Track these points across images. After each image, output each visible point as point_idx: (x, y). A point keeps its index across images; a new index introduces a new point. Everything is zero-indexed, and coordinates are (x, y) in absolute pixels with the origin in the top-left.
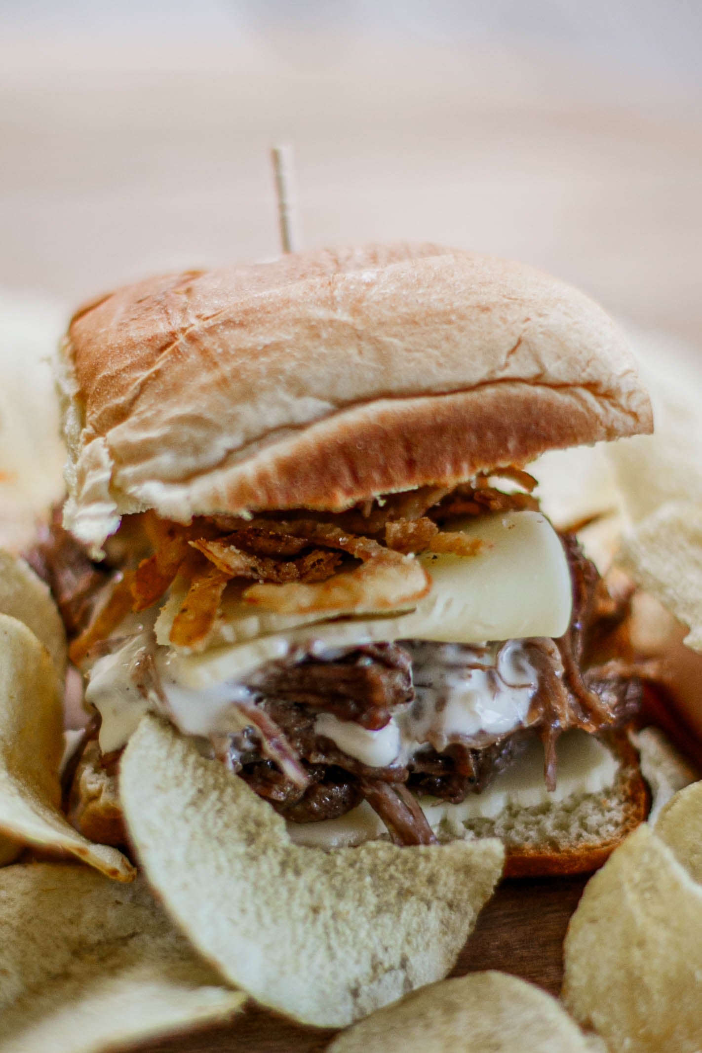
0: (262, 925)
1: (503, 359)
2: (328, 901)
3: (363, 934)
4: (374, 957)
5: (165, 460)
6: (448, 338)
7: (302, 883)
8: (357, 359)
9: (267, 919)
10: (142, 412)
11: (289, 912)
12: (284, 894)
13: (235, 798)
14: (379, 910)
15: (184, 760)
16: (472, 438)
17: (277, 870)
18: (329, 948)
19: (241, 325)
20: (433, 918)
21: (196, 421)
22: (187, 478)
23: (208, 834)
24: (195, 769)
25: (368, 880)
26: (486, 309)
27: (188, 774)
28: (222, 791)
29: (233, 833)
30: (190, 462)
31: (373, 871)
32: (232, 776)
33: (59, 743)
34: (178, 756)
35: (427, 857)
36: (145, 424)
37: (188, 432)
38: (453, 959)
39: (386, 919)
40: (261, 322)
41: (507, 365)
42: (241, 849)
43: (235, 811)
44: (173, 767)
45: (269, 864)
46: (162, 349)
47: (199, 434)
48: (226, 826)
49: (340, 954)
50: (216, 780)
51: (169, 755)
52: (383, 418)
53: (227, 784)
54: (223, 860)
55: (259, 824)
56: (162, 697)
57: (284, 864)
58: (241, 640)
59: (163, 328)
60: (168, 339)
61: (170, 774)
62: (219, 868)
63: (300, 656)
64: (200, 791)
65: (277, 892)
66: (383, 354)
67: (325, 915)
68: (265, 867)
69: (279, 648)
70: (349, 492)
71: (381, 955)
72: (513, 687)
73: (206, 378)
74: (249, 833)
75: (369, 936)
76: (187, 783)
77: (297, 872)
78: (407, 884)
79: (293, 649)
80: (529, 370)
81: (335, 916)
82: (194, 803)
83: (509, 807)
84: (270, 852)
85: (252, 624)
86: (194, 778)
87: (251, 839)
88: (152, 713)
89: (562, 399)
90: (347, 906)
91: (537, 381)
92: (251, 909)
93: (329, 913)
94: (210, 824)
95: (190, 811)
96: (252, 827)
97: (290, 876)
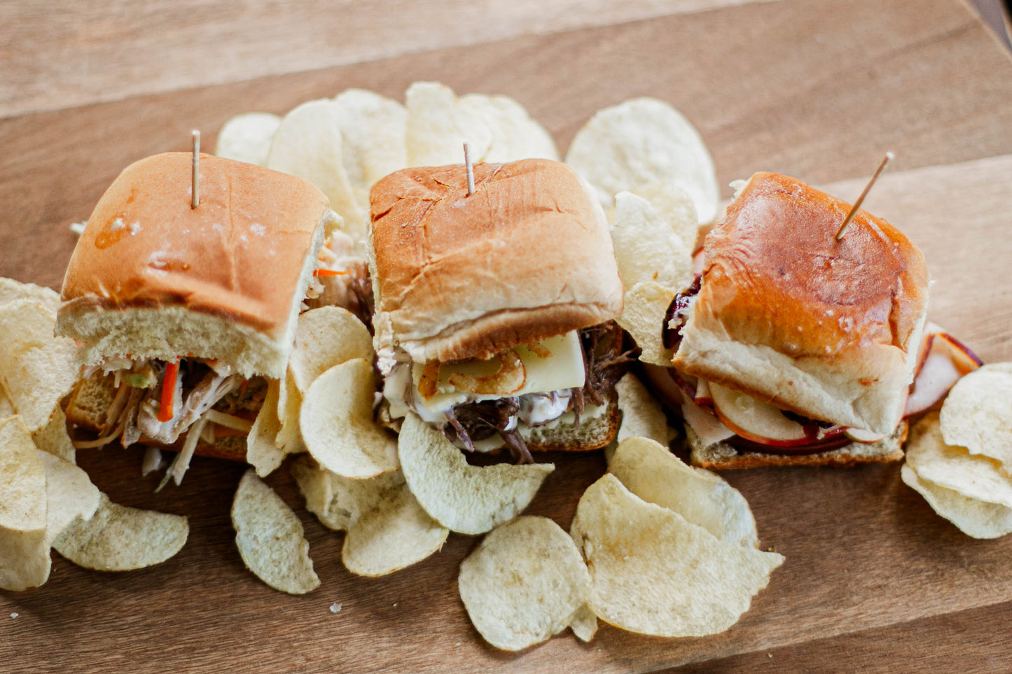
0: (456, 500)
1: (558, 295)
2: (483, 485)
3: (497, 495)
4: (501, 502)
5: (415, 334)
6: (535, 285)
7: (472, 480)
8: (496, 295)
9: (458, 497)
10: (405, 309)
11: (467, 492)
12: (465, 484)
13: (446, 447)
14: (504, 485)
15: (425, 431)
16: (543, 328)
17: (462, 476)
18: (483, 502)
19: (447, 273)
20: (526, 483)
21: (428, 320)
22: (425, 341)
23: (434, 464)
24: (429, 434)
25: (499, 476)
26: (552, 268)
27: (427, 436)
28: (440, 444)
29: (445, 463)
30: (426, 335)
31: (501, 473)
32: (444, 438)
33: (374, 396)
34: (422, 430)
35: (524, 468)
36: (407, 316)
37: (424, 324)
38: (534, 494)
39: (507, 488)
41: (559, 298)
42: (448, 469)
43: (445, 453)
44: (420, 435)
45: (459, 474)
46: (414, 276)
47: (429, 325)
48: (442, 459)
49: (487, 504)
50: (438, 440)
51: (418, 430)
52: (507, 322)
53: (442, 441)
54: (440, 475)
55: (455, 459)
56: (415, 408)
57: (465, 474)
58: (447, 393)
59: (414, 264)
60: (416, 271)
61: (419, 439)
62: (438, 479)
63: (472, 402)
64: (431, 445)
65: (462, 485)
66: (507, 293)
67: (482, 491)
68: (457, 476)
69: (463, 399)
70: (492, 351)
71: (504, 500)
72: (561, 399)
73: (432, 299)
74: (451, 462)
75: (499, 495)
76: (426, 442)
77: (470, 476)
78: (515, 476)
79: (469, 400)
80: (570, 299)
81: (485, 490)
82: (429, 451)
83: (561, 422)
84: (459, 469)
85: (452, 389)
86: (429, 440)
87: (451, 464)
88: (411, 411)
89: (583, 310)
90: (491, 486)
91: (572, 304)
92: (452, 494)
93: (483, 489)
94: (435, 460)
95: (427, 455)
96: (452, 460)
97: (467, 478)
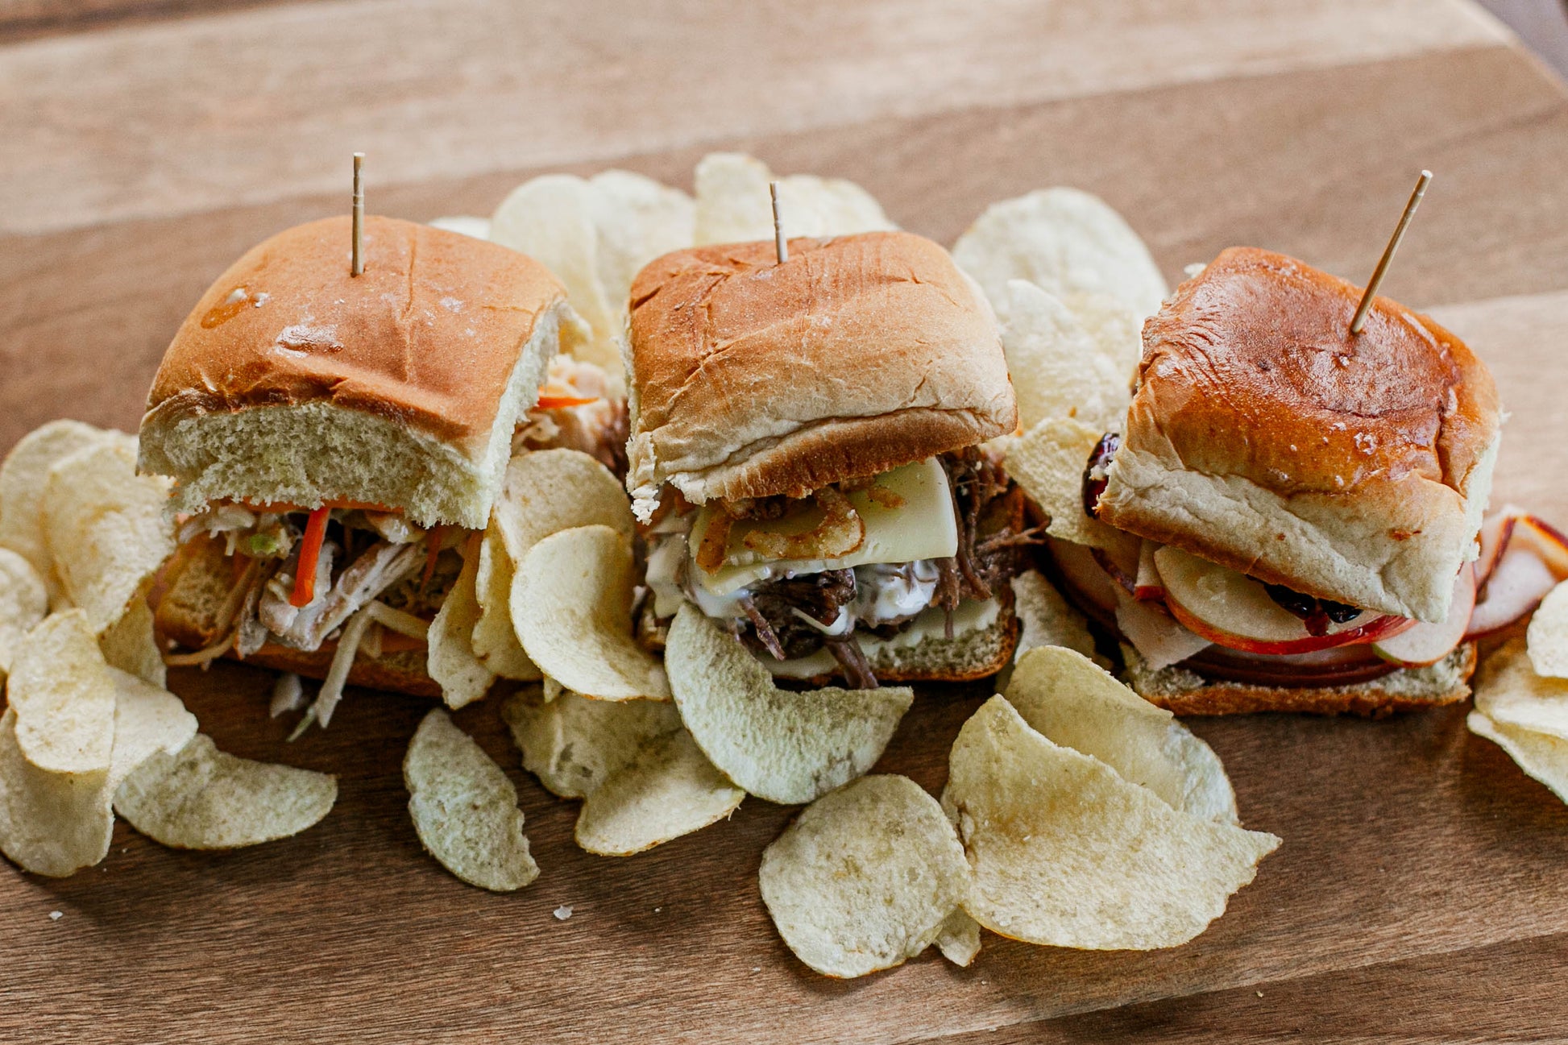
0: (757, 744)
1: (912, 394)
2: (800, 723)
3: (822, 742)
4: (830, 755)
5: (690, 461)
6: (876, 379)
7: (782, 714)
8: (815, 395)
9: (760, 740)
10: (675, 422)
11: (774, 733)
12: (772, 721)
13: (740, 659)
14: (833, 726)
15: (707, 634)
16: (889, 448)
17: (767, 707)
18: (800, 753)
19: (741, 363)
20: (869, 727)
21: (710, 435)
22: (704, 472)
23: (722, 685)
24: (715, 639)
25: (826, 710)
26: (903, 354)
27: (710, 643)
28: (732, 655)
29: (739, 684)
30: (706, 462)
31: (829, 704)
32: (739, 645)
33: (632, 595)
34: (704, 631)
35: (864, 696)
36: (677, 433)
37: (705, 443)
38: (883, 748)
39: (838, 732)
40: (754, 362)
41: (915, 398)
42: (744, 694)
43: (739, 668)
44: (701, 639)
45: (762, 703)
46: (690, 372)
47: (712, 444)
48: (734, 679)
49: (807, 756)
50: (728, 647)
51: (698, 631)
52: (831, 437)
53: (735, 650)
54: (732, 703)
55: (755, 676)
56: (693, 594)
57: (771, 703)
58: (742, 566)
59: (690, 354)
60: (693, 365)
61: (698, 645)
62: (729, 708)
63: (780, 578)
64: (717, 655)
65: (766, 721)
66: (832, 392)
67: (798, 733)
68: (759, 706)
69: (766, 573)
70: (809, 486)
71: (834, 753)
72: (922, 581)
73: (716, 404)
74: (749, 683)
75: (826, 742)
76: (709, 652)
77: (779, 708)
78: (851, 710)
79: (775, 574)
80: (931, 401)
81: (804, 732)
82: (713, 664)
83: (926, 638)
84: (762, 695)
85: (749, 556)
86: (714, 647)
87: (750, 687)
88: (687, 601)
89: (951, 420)
90: (812, 726)
91: (933, 409)
92: (749, 733)
93: (800, 730)
94: (724, 679)
95: (711, 670)
96: (751, 679)
97: (775, 710)
